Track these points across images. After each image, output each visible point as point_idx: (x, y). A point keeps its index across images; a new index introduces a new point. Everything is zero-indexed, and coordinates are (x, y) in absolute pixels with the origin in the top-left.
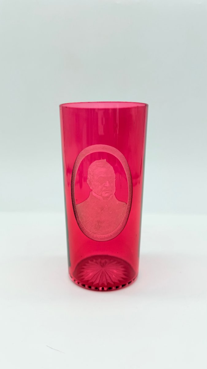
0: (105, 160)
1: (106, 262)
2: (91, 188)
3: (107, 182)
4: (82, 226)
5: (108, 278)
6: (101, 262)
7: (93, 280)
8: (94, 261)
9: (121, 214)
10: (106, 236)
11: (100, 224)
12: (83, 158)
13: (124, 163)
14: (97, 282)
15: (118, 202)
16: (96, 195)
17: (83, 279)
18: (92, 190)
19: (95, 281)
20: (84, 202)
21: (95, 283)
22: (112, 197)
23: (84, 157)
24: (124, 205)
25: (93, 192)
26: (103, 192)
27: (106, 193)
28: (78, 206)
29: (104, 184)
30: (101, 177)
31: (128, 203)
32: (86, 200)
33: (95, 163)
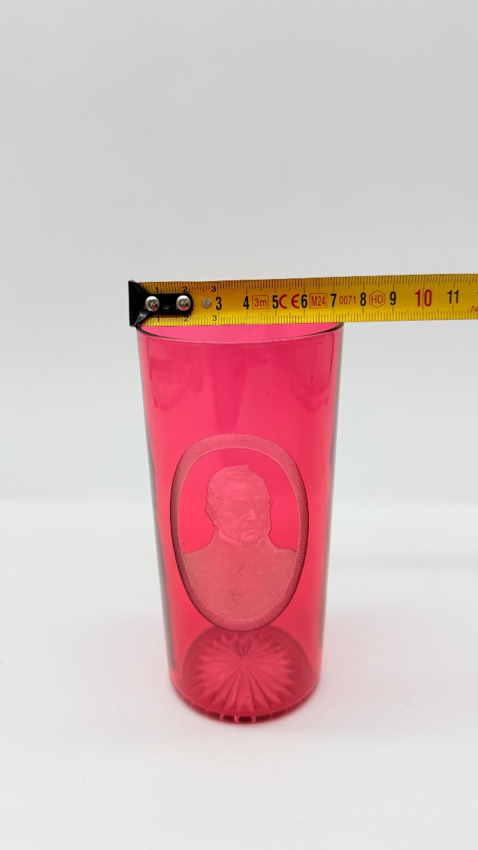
0: (246, 467)
1: (249, 644)
2: (216, 523)
3: (252, 511)
6: (238, 644)
7: (222, 696)
9: (284, 574)
15: (275, 551)
16: (226, 537)
17: (201, 692)
18: (217, 528)
20: (200, 551)
21: (227, 706)
22: (264, 541)
24: (290, 555)
25: (220, 532)
26: (243, 533)
27: (249, 535)
28: (189, 559)
29: (245, 515)
30: (238, 501)
32: (206, 548)
33: (225, 472)
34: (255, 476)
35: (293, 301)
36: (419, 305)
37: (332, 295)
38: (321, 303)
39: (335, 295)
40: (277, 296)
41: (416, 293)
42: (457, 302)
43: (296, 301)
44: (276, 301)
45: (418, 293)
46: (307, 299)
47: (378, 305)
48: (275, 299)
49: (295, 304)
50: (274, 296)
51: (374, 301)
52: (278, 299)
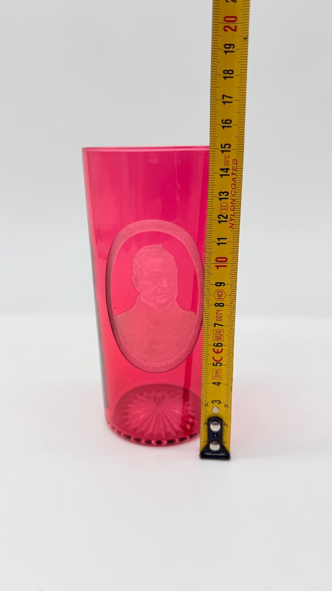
0: (161, 245)
1: (163, 397)
2: (138, 290)
3: (165, 280)
4: (125, 348)
5: (167, 424)
6: (155, 397)
7: (143, 429)
8: (145, 394)
9: (188, 330)
10: (164, 364)
11: (153, 347)
12: (124, 242)
13: (192, 249)
14: (150, 431)
15: (182, 312)
16: (147, 301)
17: (128, 426)
18: (139, 294)
19: (147, 429)
20: (127, 312)
21: (146, 434)
22: (173, 303)
23: (126, 239)
24: (193, 316)
25: (141, 297)
26: (158, 297)
27: (162, 298)
28: (118, 318)
29: (160, 283)
30: (154, 272)
31: (198, 312)
32: (131, 309)
33: (145, 250)
34: (167, 253)
35: (218, 352)
36: (226, 266)
37: (215, 326)
38: (220, 334)
39: (215, 324)
40: (214, 363)
41: (218, 268)
42: (226, 239)
43: (218, 350)
44: (216, 364)
45: (217, 267)
46: (216, 343)
47: (224, 295)
48: (215, 364)
49: (219, 351)
50: (214, 365)
51: (221, 297)
52: (215, 363)
